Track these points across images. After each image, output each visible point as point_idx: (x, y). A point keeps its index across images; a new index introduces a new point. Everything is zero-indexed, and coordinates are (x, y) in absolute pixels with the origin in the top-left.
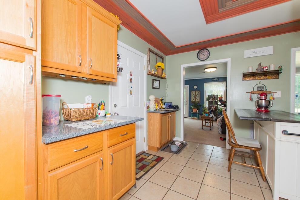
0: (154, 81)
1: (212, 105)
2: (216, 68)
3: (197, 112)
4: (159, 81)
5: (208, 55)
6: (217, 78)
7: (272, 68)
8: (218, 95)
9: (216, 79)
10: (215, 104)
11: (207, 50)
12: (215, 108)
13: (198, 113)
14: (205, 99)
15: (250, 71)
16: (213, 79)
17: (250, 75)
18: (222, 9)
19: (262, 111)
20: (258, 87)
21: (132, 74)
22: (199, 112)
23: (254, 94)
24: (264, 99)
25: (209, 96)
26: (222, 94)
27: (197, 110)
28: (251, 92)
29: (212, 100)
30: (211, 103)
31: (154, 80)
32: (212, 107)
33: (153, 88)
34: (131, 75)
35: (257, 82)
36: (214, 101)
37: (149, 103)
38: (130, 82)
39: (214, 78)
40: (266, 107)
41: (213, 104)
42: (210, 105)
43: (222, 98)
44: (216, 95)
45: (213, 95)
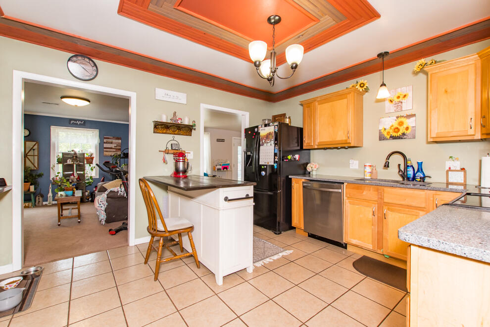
1: (72, 173)
2: (89, 101)
3: (29, 190)
5: (95, 73)
6: (81, 121)
7: (186, 122)
8: (84, 154)
9: (79, 123)
10: (77, 171)
11: (91, 62)
12: (79, 177)
13: (34, 193)
14: (54, 160)
15: (164, 120)
16: (72, 122)
17: (163, 126)
18: (156, 6)
19: (180, 177)
20: (172, 145)
22: (35, 189)
23: (168, 154)
24: (181, 160)
25: (63, 154)
26: (92, 152)
27: (31, 185)
28: (164, 150)
29: (71, 163)
30: (67, 168)
32: (72, 177)
35: (170, 137)
36: (75, 165)
39: (76, 120)
40: (185, 171)
41: (73, 171)
42: (66, 173)
43: (92, 158)
44: (81, 152)
45: (73, 152)
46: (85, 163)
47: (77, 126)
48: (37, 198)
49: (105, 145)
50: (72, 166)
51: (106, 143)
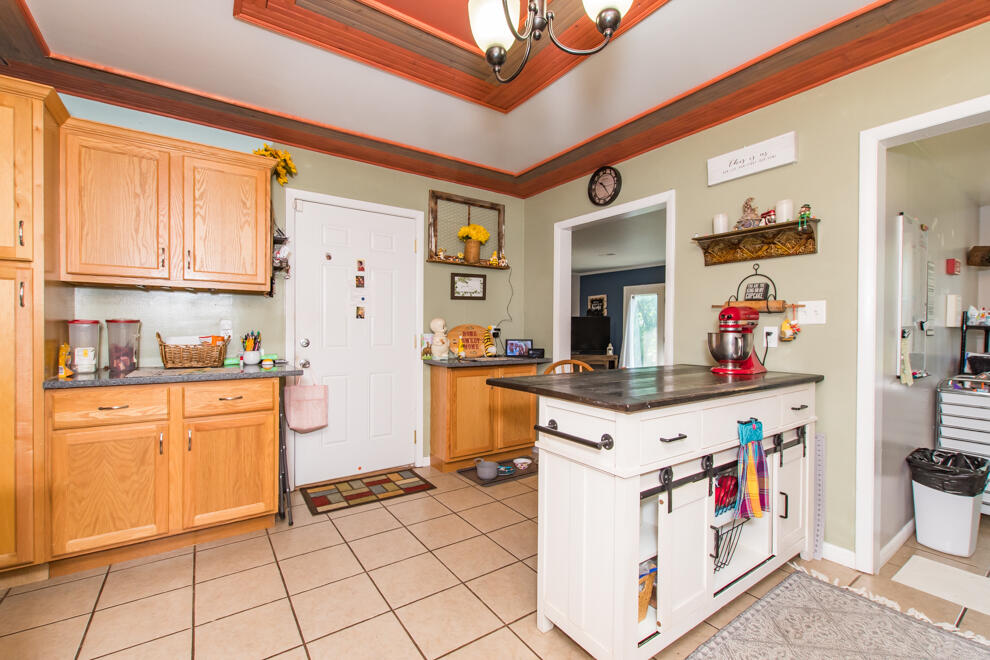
0: (456, 278)
4: (484, 277)
5: (616, 186)
7: (785, 214)
11: (613, 171)
15: (720, 230)
17: (722, 245)
20: (747, 288)
21: (365, 265)
31: (454, 275)
33: (453, 297)
34: (362, 269)
37: (432, 339)
38: (357, 286)
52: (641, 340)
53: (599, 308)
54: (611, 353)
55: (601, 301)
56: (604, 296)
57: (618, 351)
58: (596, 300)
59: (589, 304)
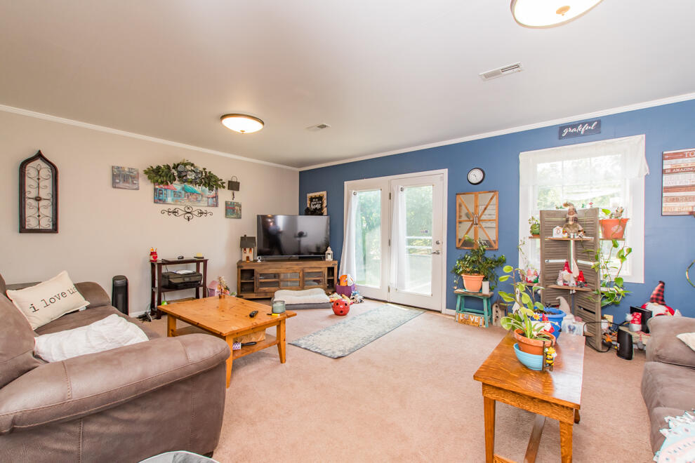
1: (564, 261)
3: (481, 291)
6: (589, 122)
9: (582, 130)
10: (577, 258)
12: (581, 277)
13: (489, 298)
14: (524, 231)
16: (566, 131)
22: (491, 289)
25: (543, 214)
26: (623, 204)
27: (485, 279)
30: (553, 248)
32: (565, 273)
36: (572, 242)
39: (575, 124)
41: (569, 258)
42: (551, 261)
43: (623, 223)
44: (588, 207)
45: (567, 209)
46: (601, 235)
47: (577, 139)
48: (494, 308)
49: (668, 181)
50: (565, 242)
51: (672, 171)
52: (364, 242)
53: (318, 206)
54: (329, 258)
55: (320, 198)
56: (324, 193)
57: (337, 256)
58: (315, 198)
59: (308, 202)
